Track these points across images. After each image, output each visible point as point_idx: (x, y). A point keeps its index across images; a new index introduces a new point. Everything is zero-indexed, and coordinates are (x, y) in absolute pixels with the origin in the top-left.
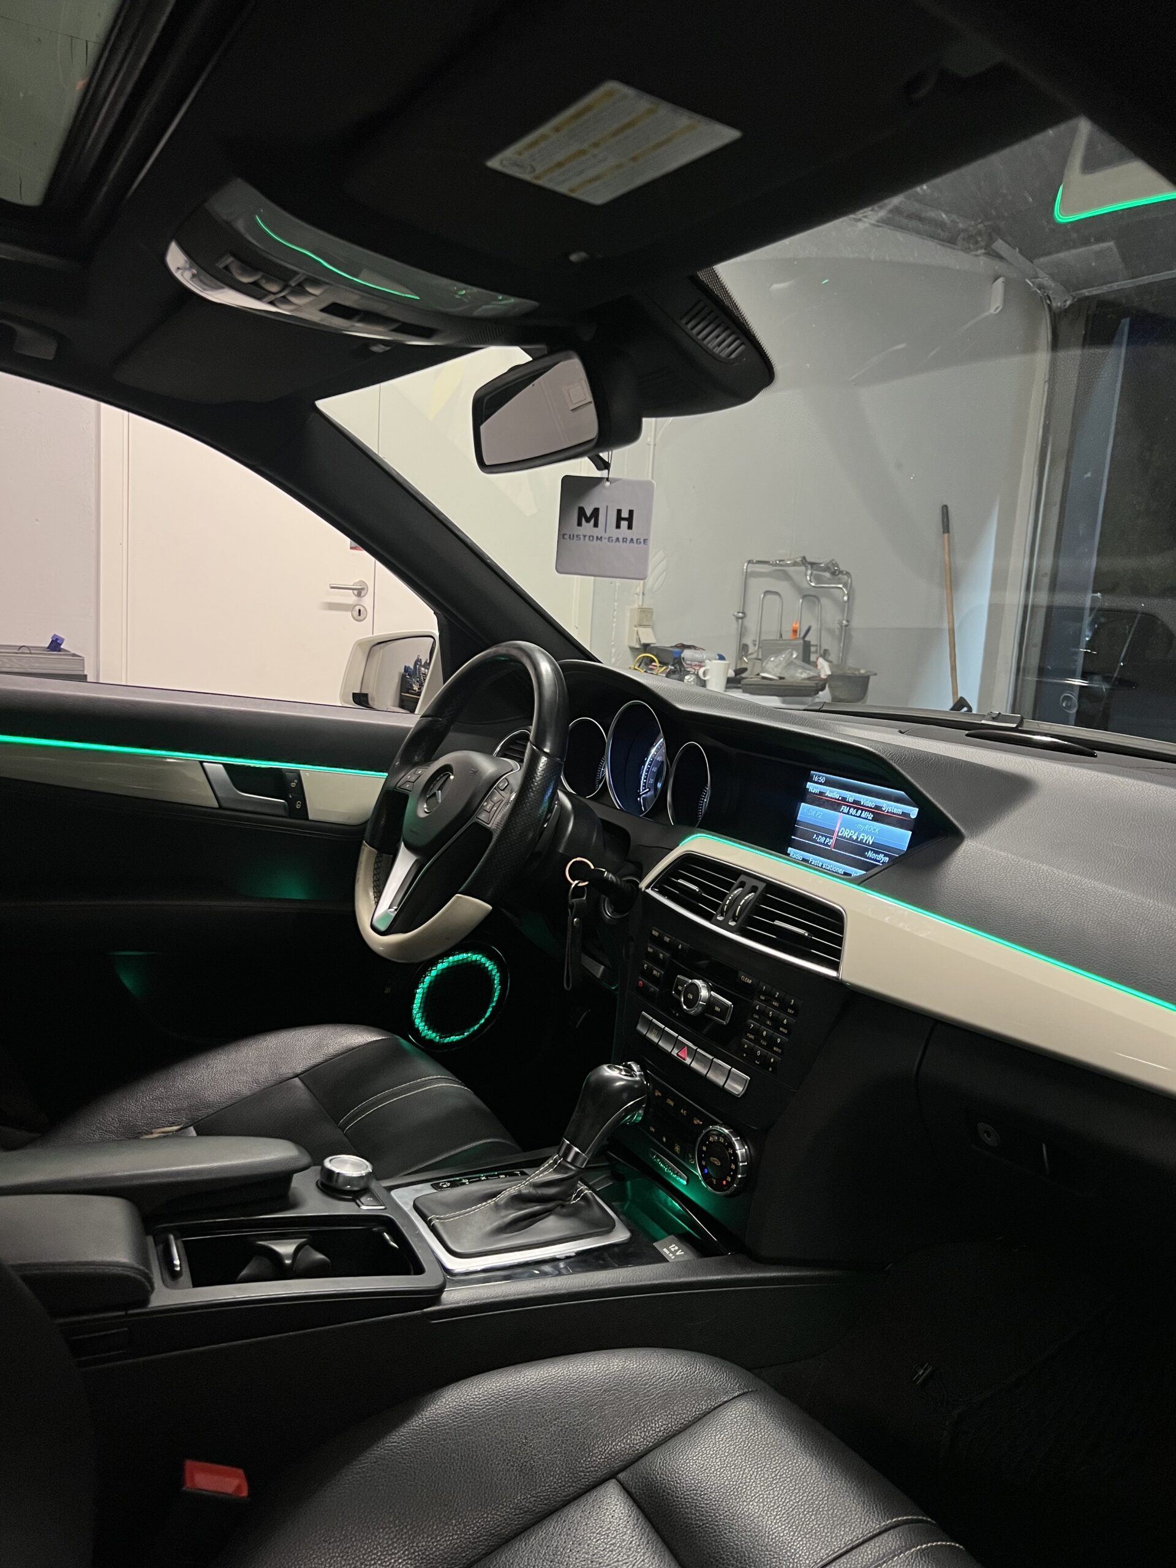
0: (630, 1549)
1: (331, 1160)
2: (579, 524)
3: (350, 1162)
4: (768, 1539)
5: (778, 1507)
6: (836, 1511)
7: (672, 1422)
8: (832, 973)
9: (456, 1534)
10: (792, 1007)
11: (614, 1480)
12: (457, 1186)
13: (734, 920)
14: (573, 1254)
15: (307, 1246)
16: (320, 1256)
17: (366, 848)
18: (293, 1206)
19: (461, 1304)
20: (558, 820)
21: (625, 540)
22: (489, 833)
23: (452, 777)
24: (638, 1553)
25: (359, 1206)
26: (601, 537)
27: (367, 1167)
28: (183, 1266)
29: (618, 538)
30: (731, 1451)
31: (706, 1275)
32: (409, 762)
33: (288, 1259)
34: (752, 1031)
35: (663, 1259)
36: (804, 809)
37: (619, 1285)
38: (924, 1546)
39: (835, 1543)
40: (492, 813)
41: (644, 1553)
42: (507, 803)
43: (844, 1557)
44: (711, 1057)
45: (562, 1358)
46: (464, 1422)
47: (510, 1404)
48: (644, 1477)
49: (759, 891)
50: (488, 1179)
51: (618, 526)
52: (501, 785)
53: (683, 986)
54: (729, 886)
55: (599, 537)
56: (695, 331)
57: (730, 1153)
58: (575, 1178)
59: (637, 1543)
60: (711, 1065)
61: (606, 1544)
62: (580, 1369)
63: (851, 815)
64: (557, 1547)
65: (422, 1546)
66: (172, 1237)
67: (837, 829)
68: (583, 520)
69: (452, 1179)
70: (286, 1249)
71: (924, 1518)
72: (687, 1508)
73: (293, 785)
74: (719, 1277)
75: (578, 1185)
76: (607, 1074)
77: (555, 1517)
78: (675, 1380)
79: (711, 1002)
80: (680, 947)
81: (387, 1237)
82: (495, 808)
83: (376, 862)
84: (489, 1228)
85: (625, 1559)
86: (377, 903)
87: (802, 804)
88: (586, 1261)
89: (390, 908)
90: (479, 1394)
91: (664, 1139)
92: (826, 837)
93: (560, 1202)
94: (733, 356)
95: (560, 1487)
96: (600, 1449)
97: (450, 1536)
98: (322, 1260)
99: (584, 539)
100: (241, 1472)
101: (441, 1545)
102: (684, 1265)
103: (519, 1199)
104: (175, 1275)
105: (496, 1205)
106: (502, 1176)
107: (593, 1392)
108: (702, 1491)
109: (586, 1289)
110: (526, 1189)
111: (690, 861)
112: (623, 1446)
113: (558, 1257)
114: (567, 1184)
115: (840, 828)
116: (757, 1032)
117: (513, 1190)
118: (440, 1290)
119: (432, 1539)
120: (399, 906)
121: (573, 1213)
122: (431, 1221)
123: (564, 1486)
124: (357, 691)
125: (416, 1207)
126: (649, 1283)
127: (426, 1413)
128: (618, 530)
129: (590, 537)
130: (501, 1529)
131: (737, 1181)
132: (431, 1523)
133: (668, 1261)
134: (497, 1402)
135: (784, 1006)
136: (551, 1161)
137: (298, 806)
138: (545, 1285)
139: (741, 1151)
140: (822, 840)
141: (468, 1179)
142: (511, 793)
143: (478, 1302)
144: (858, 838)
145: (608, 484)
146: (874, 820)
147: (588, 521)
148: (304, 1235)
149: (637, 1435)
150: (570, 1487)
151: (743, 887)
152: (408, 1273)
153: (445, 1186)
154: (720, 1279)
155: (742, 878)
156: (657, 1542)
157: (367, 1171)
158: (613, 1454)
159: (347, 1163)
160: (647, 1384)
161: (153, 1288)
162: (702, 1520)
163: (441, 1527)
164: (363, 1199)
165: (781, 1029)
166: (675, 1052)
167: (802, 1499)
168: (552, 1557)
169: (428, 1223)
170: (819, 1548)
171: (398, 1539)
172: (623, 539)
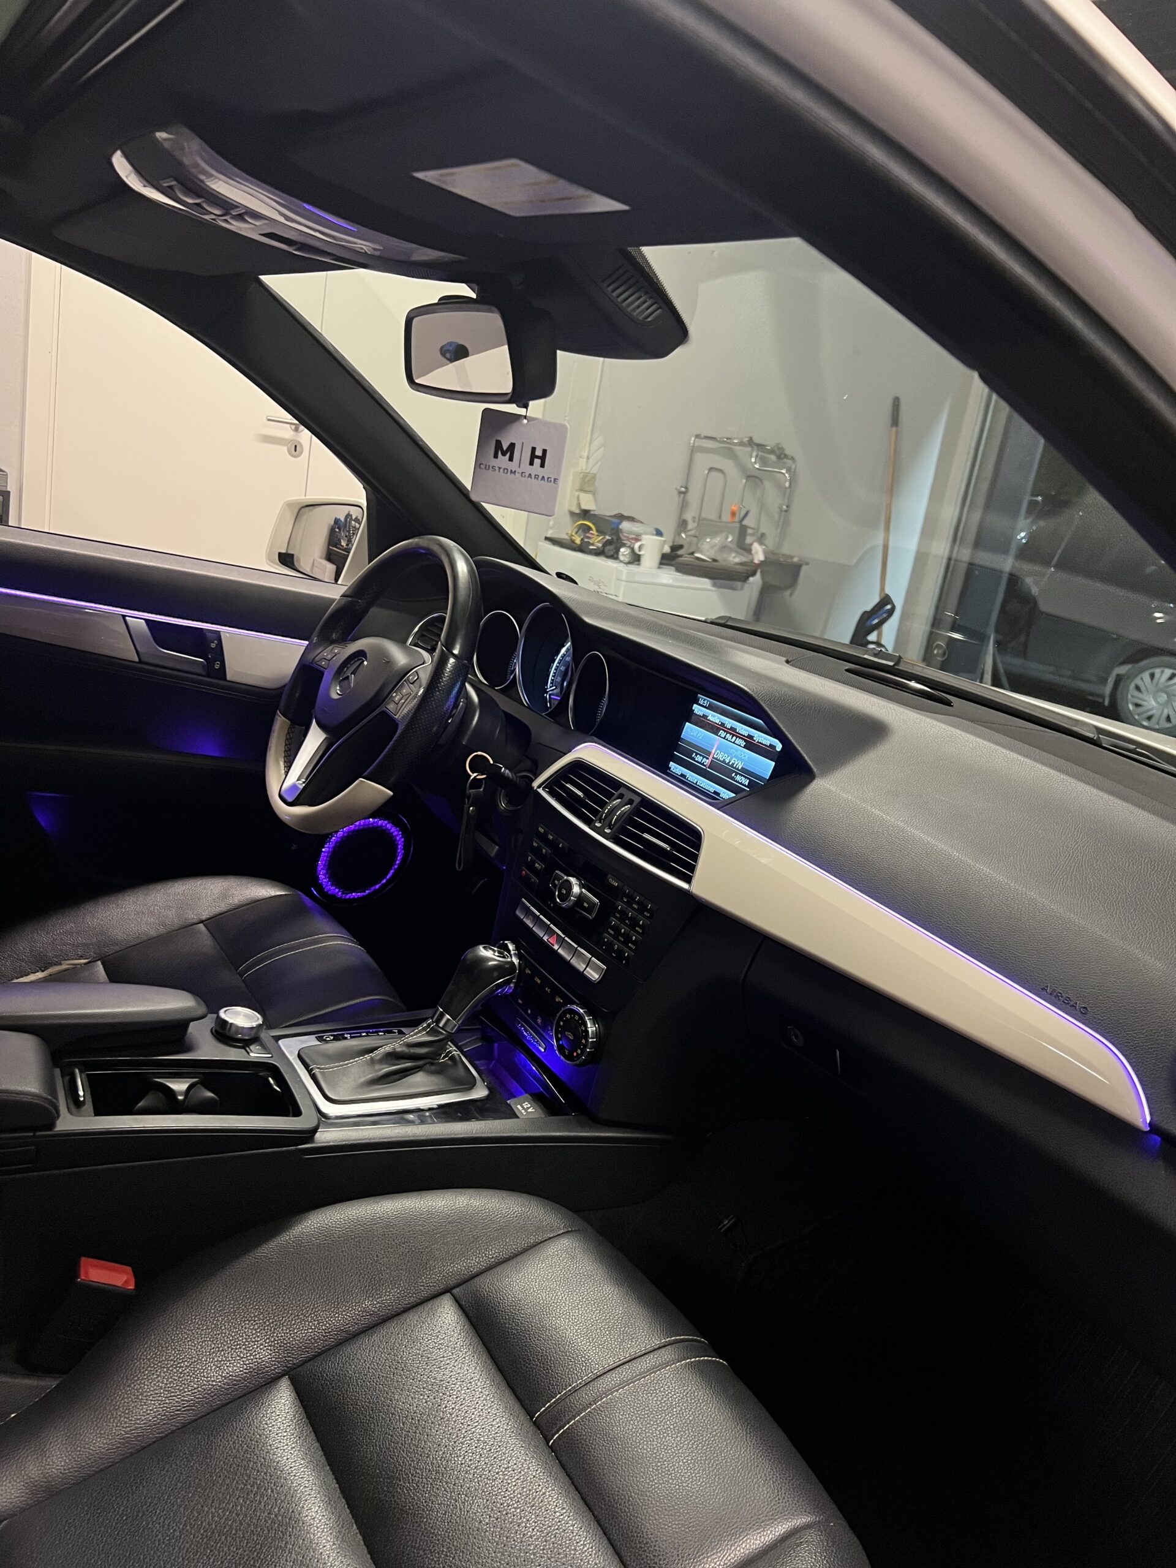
0: (454, 1348)
1: (225, 1011)
2: (496, 456)
3: (242, 1014)
4: (569, 1346)
5: (580, 1323)
6: (627, 1329)
7: (503, 1251)
8: (684, 885)
9: (311, 1329)
10: (648, 911)
11: (449, 1294)
12: (340, 1040)
13: (610, 828)
14: (435, 1106)
15: (199, 1085)
16: (210, 1094)
17: (279, 718)
18: (188, 1049)
19: (332, 1144)
20: (464, 713)
21: (537, 477)
22: (394, 724)
23: (365, 663)
24: (461, 1351)
25: (248, 1053)
26: (515, 471)
27: (258, 1019)
28: (86, 1097)
29: (530, 474)
30: (549, 1277)
31: (550, 1131)
32: (326, 639)
33: (181, 1095)
34: (613, 928)
35: (513, 1115)
36: (687, 728)
37: (472, 1136)
38: (693, 1360)
39: (622, 1353)
40: (400, 705)
41: (466, 1352)
42: (415, 697)
43: (627, 1364)
44: (576, 946)
45: (415, 1193)
46: (326, 1240)
47: (367, 1228)
48: (474, 1293)
49: (634, 804)
50: (368, 1036)
51: (531, 463)
52: (411, 678)
53: (559, 881)
54: (610, 796)
55: (513, 471)
56: (615, 294)
57: (582, 1030)
58: (446, 1041)
59: (462, 1344)
60: (575, 952)
61: (435, 1343)
62: (430, 1204)
63: (727, 740)
64: (394, 1343)
65: (282, 1336)
66: (77, 1071)
67: (713, 751)
68: (500, 453)
69: (336, 1033)
70: (179, 1086)
71: (699, 1338)
72: (506, 1319)
73: (213, 645)
74: (561, 1134)
75: (448, 1047)
76: (482, 954)
77: (395, 1321)
78: (510, 1217)
79: (581, 898)
80: (561, 846)
81: (271, 1081)
82: (403, 701)
83: (288, 733)
84: (363, 1079)
85: (450, 1356)
86: (287, 773)
87: (687, 723)
88: (446, 1112)
89: (298, 780)
90: (340, 1218)
91: (529, 1012)
92: (704, 757)
93: (427, 1061)
94: (649, 319)
95: (402, 1297)
96: (440, 1269)
97: (305, 1330)
98: (212, 1099)
99: (499, 471)
100: (129, 1268)
101: (297, 1336)
102: (532, 1121)
103: (393, 1056)
104: (78, 1104)
105: (372, 1061)
106: (380, 1034)
107: (439, 1223)
108: (520, 1307)
109: (443, 1137)
110: (400, 1047)
111: (579, 768)
112: (459, 1267)
113: (422, 1108)
114: (438, 1046)
115: (716, 751)
116: (616, 929)
117: (388, 1048)
118: (315, 1130)
119: (290, 1331)
120: (307, 779)
121: (441, 1071)
122: (312, 1070)
123: (406, 1296)
124: (284, 551)
125: (300, 1057)
126: (499, 1135)
127: (294, 1231)
128: (531, 467)
129: (504, 469)
130: (349, 1327)
131: (586, 1054)
132: (290, 1319)
133: (518, 1118)
134: (355, 1226)
135: (642, 909)
136: (425, 1025)
137: (217, 667)
138: (407, 1132)
139: (591, 1028)
140: (699, 758)
141: (350, 1034)
142: (420, 687)
143: (347, 1143)
144: (729, 762)
145: (525, 421)
146: (745, 747)
147: (504, 454)
148: (196, 1076)
149: (472, 1260)
150: (410, 1297)
151: (621, 799)
152: (287, 1115)
153: (328, 1039)
154: (562, 1136)
155: (622, 790)
156: (479, 1344)
157: (257, 1023)
158: (450, 1274)
159: (240, 1015)
160: (486, 1219)
161: (59, 1116)
162: (517, 1329)
163: (298, 1323)
164: (252, 1047)
165: (637, 929)
166: (545, 938)
167: (601, 1318)
168: (390, 1351)
169: (310, 1071)
170: (608, 1356)
171: (261, 1330)
172: (535, 475)
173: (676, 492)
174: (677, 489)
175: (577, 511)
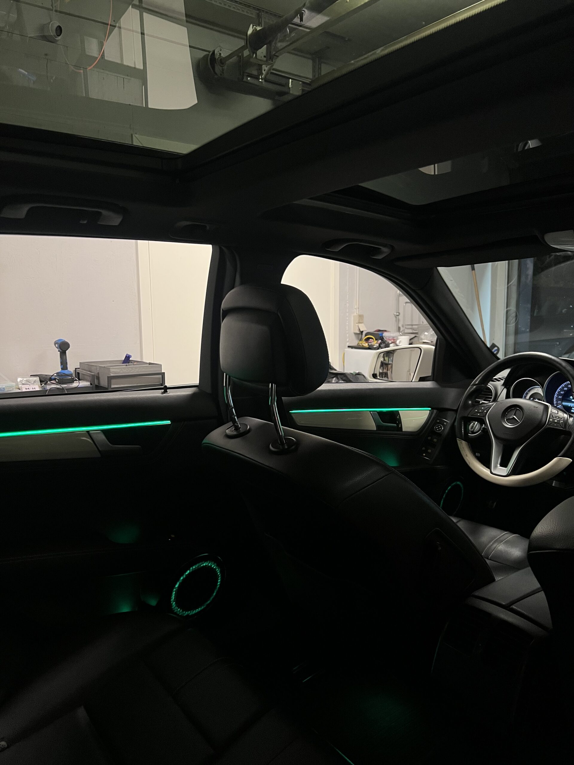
73: (397, 417)
173: (394, 315)
174: (394, 314)
175: (358, 332)
